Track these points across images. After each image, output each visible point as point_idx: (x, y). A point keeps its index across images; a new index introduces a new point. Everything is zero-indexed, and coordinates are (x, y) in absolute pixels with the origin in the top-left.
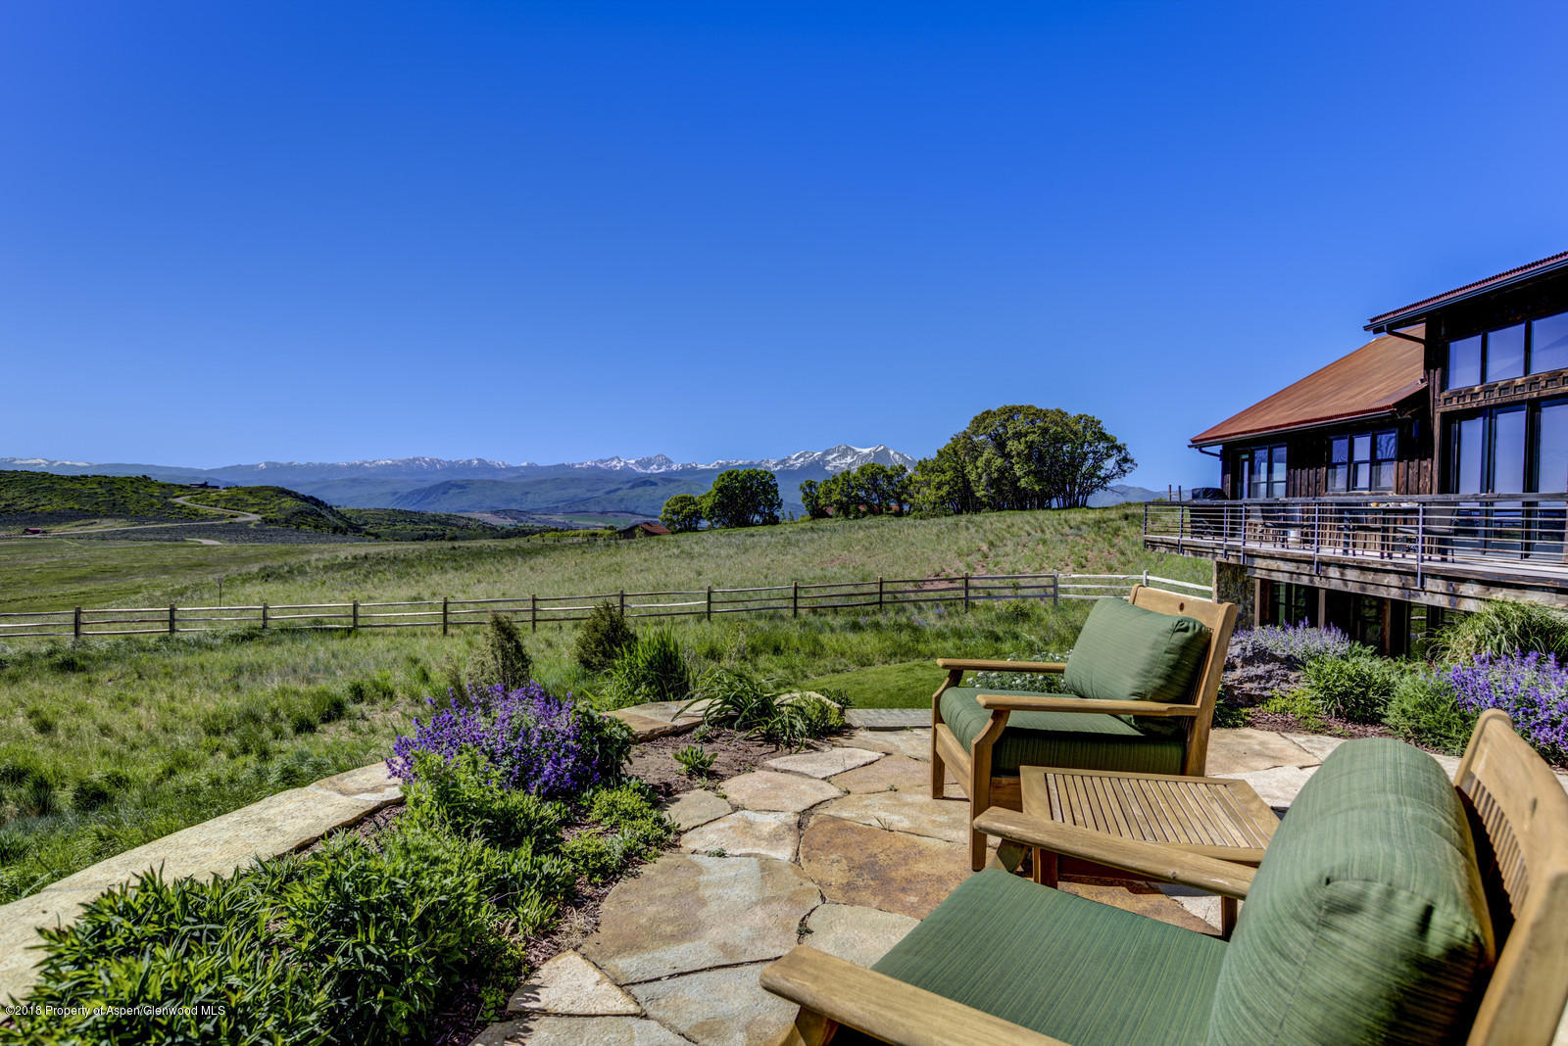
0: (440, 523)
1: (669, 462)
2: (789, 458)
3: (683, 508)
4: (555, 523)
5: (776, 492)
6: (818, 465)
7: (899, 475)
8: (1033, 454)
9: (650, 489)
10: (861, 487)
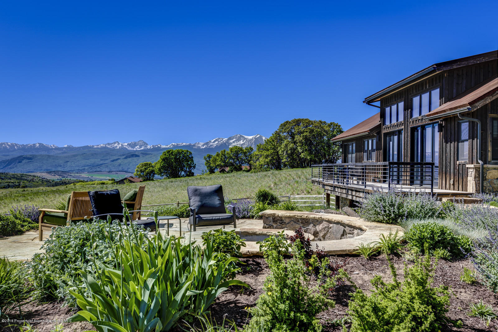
0: (17, 179)
1: (146, 144)
2: (210, 141)
3: (146, 169)
4: (83, 177)
5: (192, 160)
6: (226, 145)
7: (249, 152)
8: (308, 142)
9: (135, 159)
10: (231, 158)
